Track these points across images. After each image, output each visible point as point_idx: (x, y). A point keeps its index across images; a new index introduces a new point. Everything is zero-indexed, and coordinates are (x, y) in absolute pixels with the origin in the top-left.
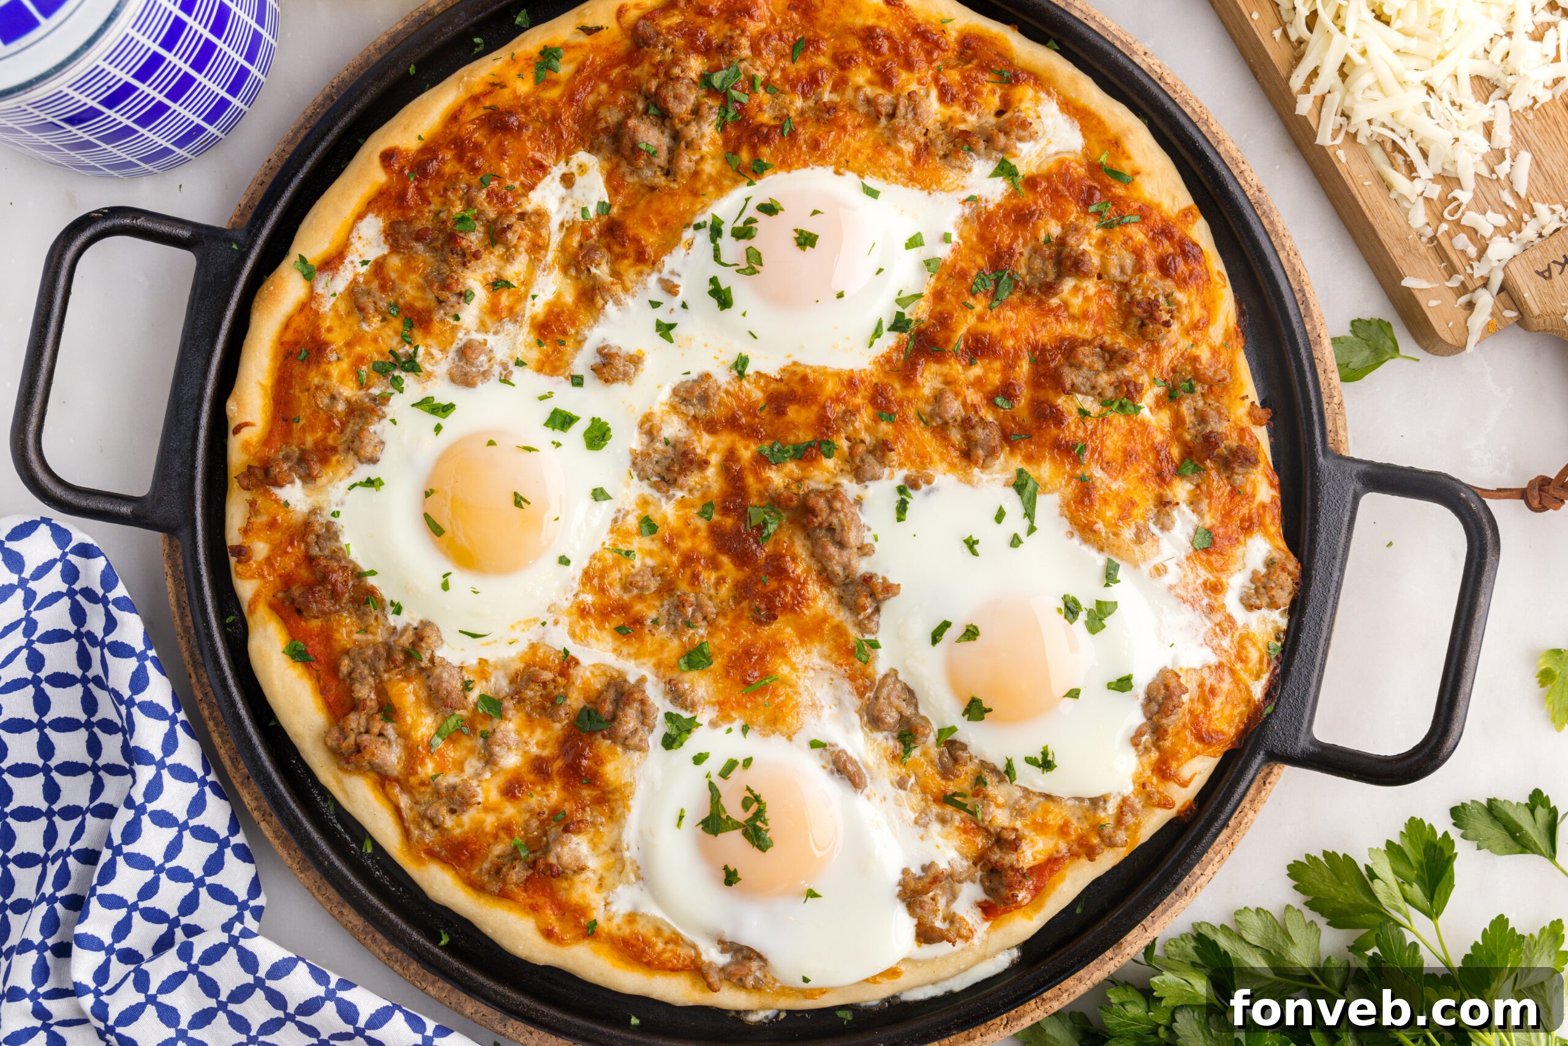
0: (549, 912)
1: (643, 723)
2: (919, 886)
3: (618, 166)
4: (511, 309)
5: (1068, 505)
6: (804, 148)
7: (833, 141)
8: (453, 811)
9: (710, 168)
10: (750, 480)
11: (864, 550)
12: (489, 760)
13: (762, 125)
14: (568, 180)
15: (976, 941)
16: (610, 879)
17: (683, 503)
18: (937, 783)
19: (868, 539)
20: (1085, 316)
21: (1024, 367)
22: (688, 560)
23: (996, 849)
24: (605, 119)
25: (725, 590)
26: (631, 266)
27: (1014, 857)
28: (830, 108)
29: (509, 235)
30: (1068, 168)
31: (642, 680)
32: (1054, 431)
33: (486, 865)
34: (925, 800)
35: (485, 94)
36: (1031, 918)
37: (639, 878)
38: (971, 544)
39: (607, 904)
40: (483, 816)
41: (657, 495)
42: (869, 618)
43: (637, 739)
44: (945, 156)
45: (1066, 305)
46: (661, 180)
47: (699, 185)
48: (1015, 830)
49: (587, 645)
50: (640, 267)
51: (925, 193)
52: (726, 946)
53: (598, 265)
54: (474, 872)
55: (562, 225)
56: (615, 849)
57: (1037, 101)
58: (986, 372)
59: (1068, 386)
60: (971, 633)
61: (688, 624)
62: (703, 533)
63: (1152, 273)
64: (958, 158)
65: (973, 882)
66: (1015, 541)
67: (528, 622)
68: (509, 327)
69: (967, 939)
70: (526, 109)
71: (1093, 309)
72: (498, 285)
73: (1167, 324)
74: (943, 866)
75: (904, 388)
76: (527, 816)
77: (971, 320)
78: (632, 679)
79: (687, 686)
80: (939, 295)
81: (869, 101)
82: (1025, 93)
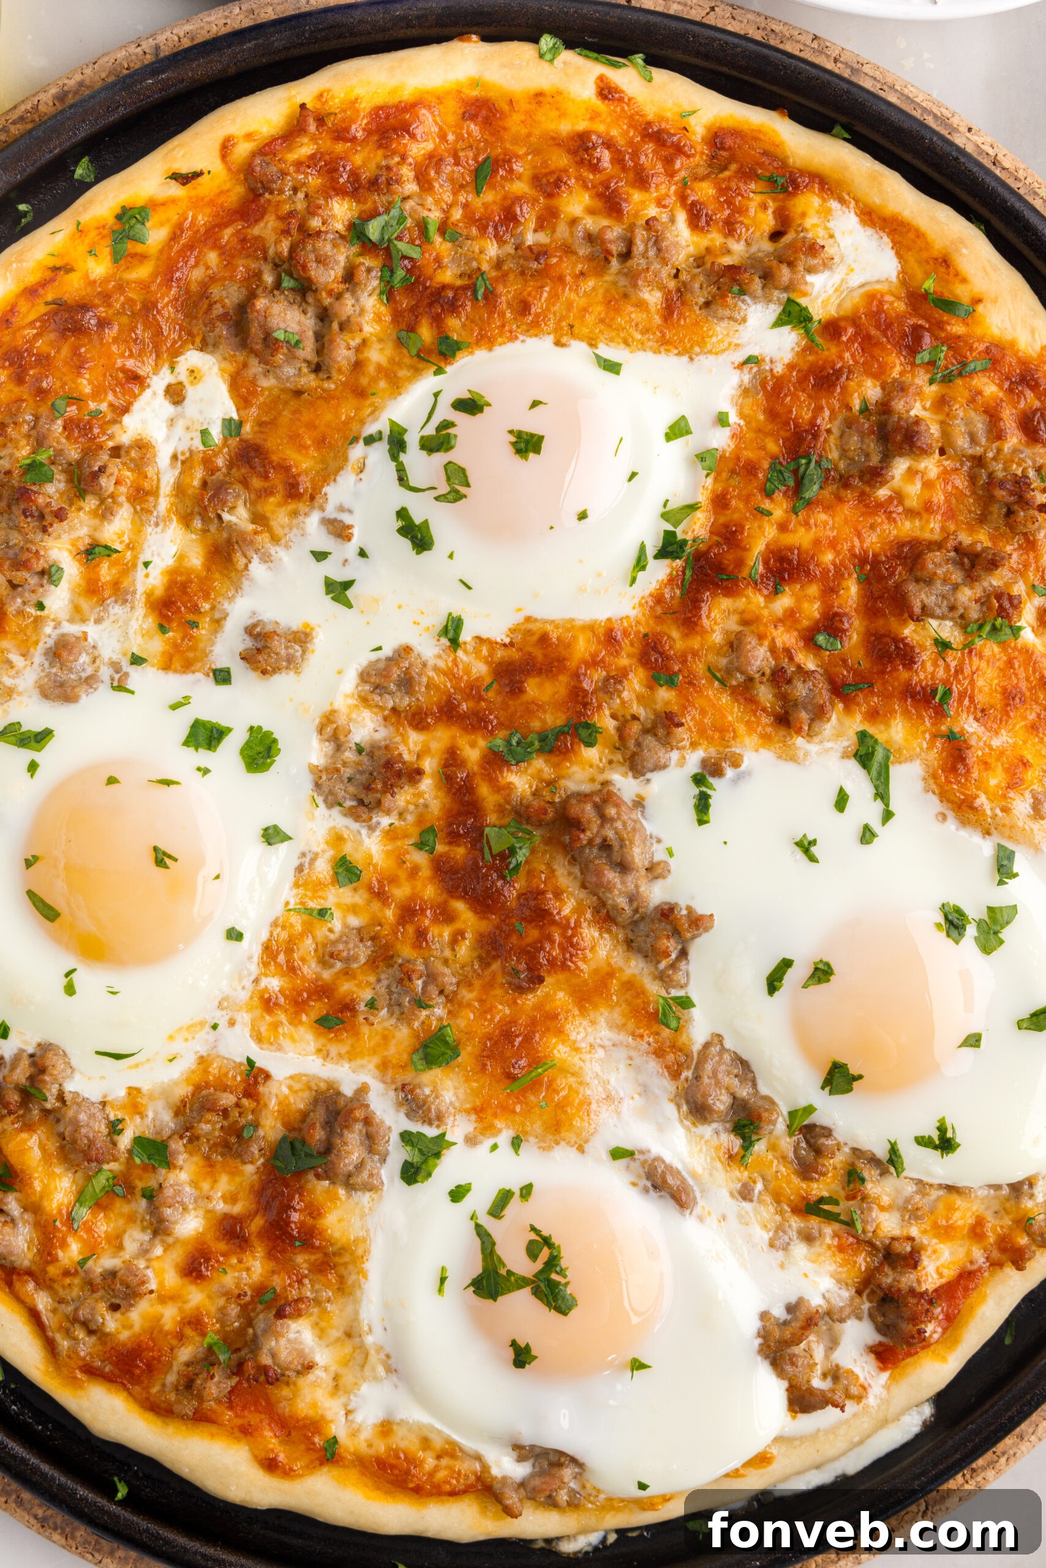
0: (268, 1434)
1: (371, 1150)
2: (787, 1334)
3: (245, 365)
4: (116, 585)
5: (934, 777)
6: (508, 315)
7: (548, 300)
8: (115, 1308)
9: (376, 356)
10: (484, 790)
11: (655, 871)
12: (159, 1228)
13: (444, 287)
14: (175, 394)
15: (871, 1400)
16: (348, 1378)
17: (391, 834)
18: (795, 1186)
19: (659, 855)
20: (928, 508)
21: (852, 591)
22: (408, 912)
23: (886, 1269)
24: (220, 301)
25: (464, 950)
26: (279, 505)
27: (912, 1277)
28: (539, 253)
29: (103, 481)
30: (881, 303)
31: (363, 1090)
32: (904, 675)
33: (171, 1378)
34: (781, 1213)
35: (44, 284)
36: (944, 1360)
37: (390, 1370)
38: (806, 847)
39: (348, 1413)
40: (159, 1308)
41: (355, 826)
42: (673, 966)
43: (365, 1175)
44: (707, 304)
45: (898, 497)
46: (309, 380)
47: (364, 381)
48: (911, 1239)
49: (280, 1048)
50: (292, 506)
51: (685, 359)
52: (522, 1451)
53: (232, 509)
54: (155, 1390)
55: (175, 457)
56: (350, 1334)
57: (827, 213)
58: (798, 600)
59: (917, 610)
60: (822, 973)
61: (421, 1003)
62: (426, 872)
63: (1014, 439)
64: (725, 306)
65: (860, 1318)
66: (867, 835)
67: (192, 1028)
68: (117, 610)
69: (859, 1399)
70: (106, 297)
71: (939, 497)
72: (94, 552)
74: (816, 1301)
75: (685, 636)
76: (222, 1302)
77: (770, 532)
78: (348, 1090)
79: (427, 1091)
80: (720, 502)
81: (590, 238)
82: (809, 204)
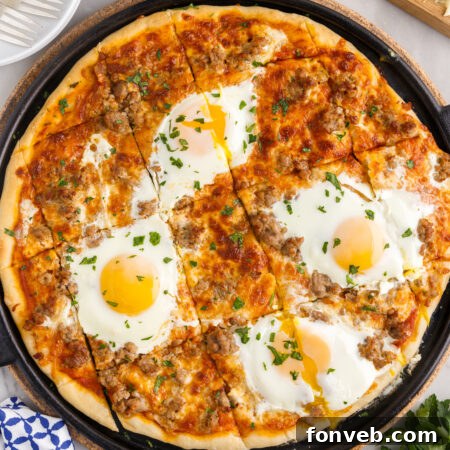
2: (367, 348)
3: (110, 134)
4: (97, 207)
6: (181, 91)
8: (176, 411)
10: (225, 227)
11: (283, 231)
12: (180, 384)
14: (93, 148)
15: (399, 358)
16: (251, 404)
17: (202, 249)
18: (353, 307)
19: (283, 226)
20: (321, 101)
21: (308, 134)
22: (216, 270)
23: (389, 320)
25: (236, 274)
26: (135, 168)
27: (397, 319)
32: (332, 151)
33: (200, 424)
34: (353, 315)
35: (44, 130)
37: (262, 398)
38: (321, 209)
39: (255, 415)
40: (189, 407)
41: (190, 250)
42: (297, 255)
44: (237, 67)
45: (311, 101)
46: (130, 130)
47: (148, 125)
48: (393, 309)
52: (305, 407)
53: (122, 174)
54: (197, 429)
55: (100, 165)
57: (261, 29)
58: (294, 141)
59: (329, 131)
60: (337, 242)
61: (229, 293)
62: (216, 256)
63: (338, 72)
64: (242, 66)
65: (387, 336)
66: (338, 200)
67: (166, 323)
68: (100, 214)
69: (395, 358)
71: (323, 97)
72: (87, 200)
73: (355, 89)
74: (372, 335)
75: (266, 163)
76: (205, 398)
77: (279, 125)
78: (216, 325)
80: (261, 121)
81: (197, 61)
82: (256, 27)
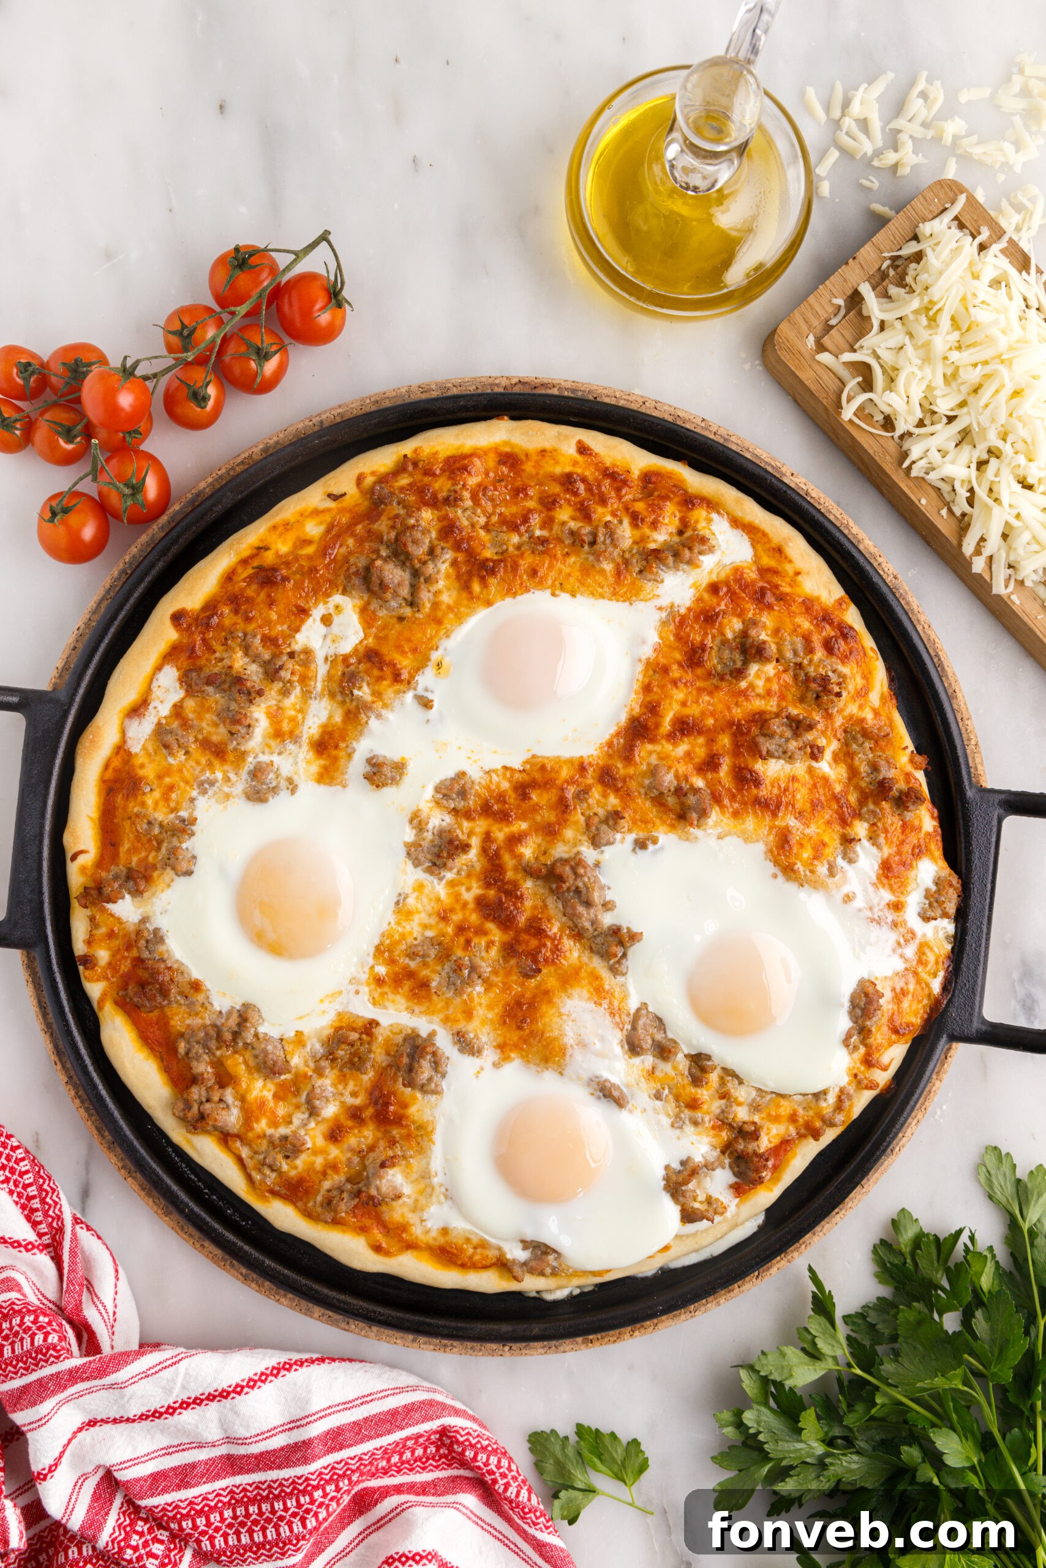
0: (375, 1231)
1: (436, 1070)
2: (680, 1179)
3: (368, 603)
4: (291, 733)
5: (771, 851)
6: (525, 577)
7: (548, 569)
8: (287, 1157)
9: (446, 598)
10: (506, 857)
11: (608, 906)
12: (313, 1112)
13: (487, 560)
14: (327, 620)
15: (728, 1214)
16: (422, 1200)
17: (452, 884)
18: (687, 1090)
19: (610, 897)
20: (769, 693)
21: (725, 740)
22: (461, 929)
23: (741, 1141)
24: (355, 564)
25: (494, 952)
26: (390, 686)
27: (755, 1144)
28: (543, 541)
29: (282, 673)
30: (742, 574)
31: (433, 1034)
32: (754, 791)
33: (319, 1198)
34: (678, 1106)
35: (252, 557)
36: (771, 1190)
37: (447, 1198)
39: (422, 1221)
40: (313, 1158)
41: (431, 878)
42: (618, 962)
43: (433, 1086)
44: (641, 572)
45: (751, 686)
46: (407, 611)
47: (440, 614)
48: (754, 1123)
49: (385, 1008)
50: (397, 687)
51: (627, 604)
52: (526, 1244)
53: (360, 688)
54: (310, 1204)
55: (326, 659)
56: (426, 1175)
57: (709, 521)
58: (693, 746)
59: (764, 753)
62: (471, 905)
63: (820, 654)
64: (652, 572)
65: (724, 1168)
67: (335, 995)
68: (291, 747)
69: (722, 1214)
70: (288, 564)
71: (775, 687)
73: (839, 695)
74: (698, 1159)
75: (625, 767)
76: (349, 1155)
77: (676, 707)
78: (424, 1034)
79: (472, 1035)
80: (647, 689)
81: (572, 533)
82: (700, 513)
